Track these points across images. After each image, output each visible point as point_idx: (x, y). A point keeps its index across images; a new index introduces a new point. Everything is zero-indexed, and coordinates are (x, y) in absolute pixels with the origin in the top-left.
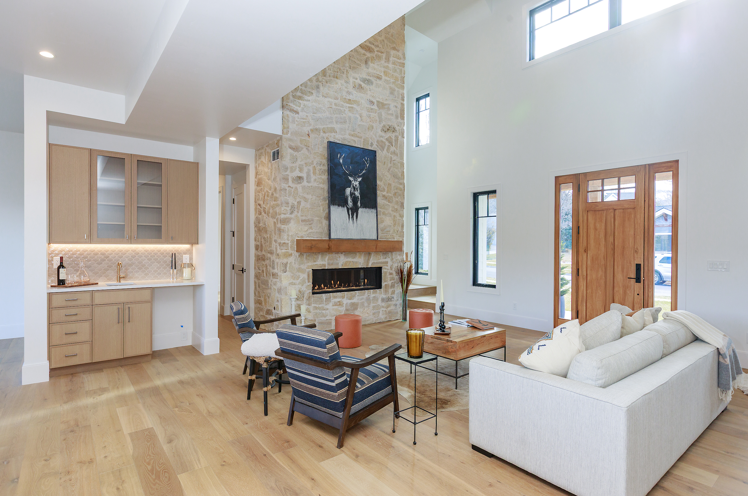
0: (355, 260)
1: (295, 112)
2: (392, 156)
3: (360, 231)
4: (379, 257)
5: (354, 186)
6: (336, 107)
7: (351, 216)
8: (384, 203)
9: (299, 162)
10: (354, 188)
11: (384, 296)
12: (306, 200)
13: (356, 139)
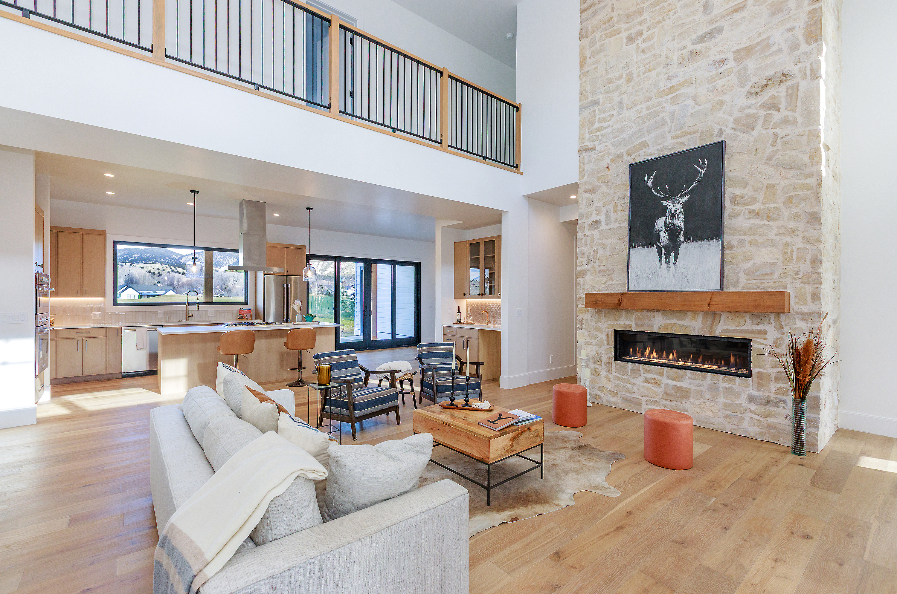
0: (683, 322)
1: (590, 150)
2: (778, 131)
3: (681, 278)
4: (742, 320)
5: (673, 212)
6: (649, 111)
7: (664, 258)
8: (752, 224)
9: (596, 204)
10: (673, 216)
11: (755, 393)
12: (604, 246)
13: (684, 140)
